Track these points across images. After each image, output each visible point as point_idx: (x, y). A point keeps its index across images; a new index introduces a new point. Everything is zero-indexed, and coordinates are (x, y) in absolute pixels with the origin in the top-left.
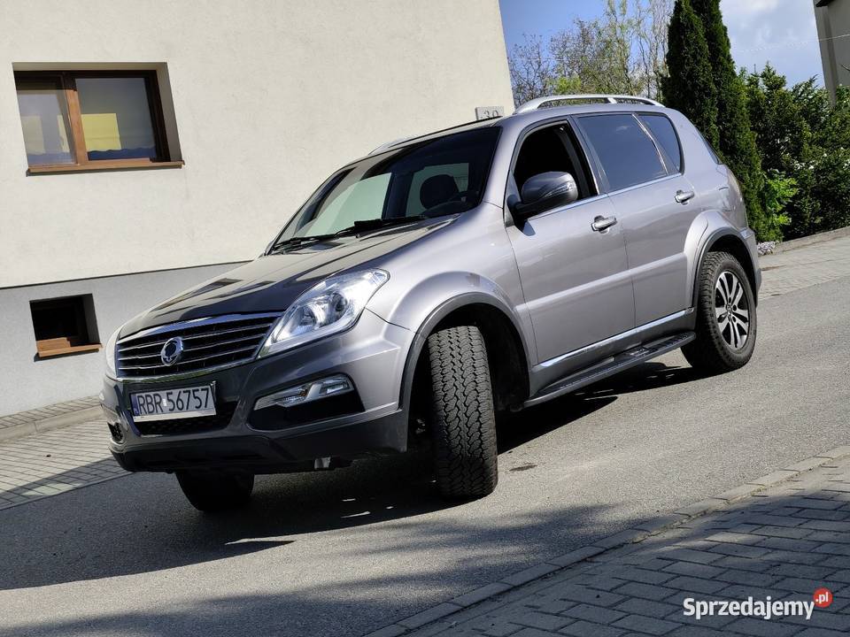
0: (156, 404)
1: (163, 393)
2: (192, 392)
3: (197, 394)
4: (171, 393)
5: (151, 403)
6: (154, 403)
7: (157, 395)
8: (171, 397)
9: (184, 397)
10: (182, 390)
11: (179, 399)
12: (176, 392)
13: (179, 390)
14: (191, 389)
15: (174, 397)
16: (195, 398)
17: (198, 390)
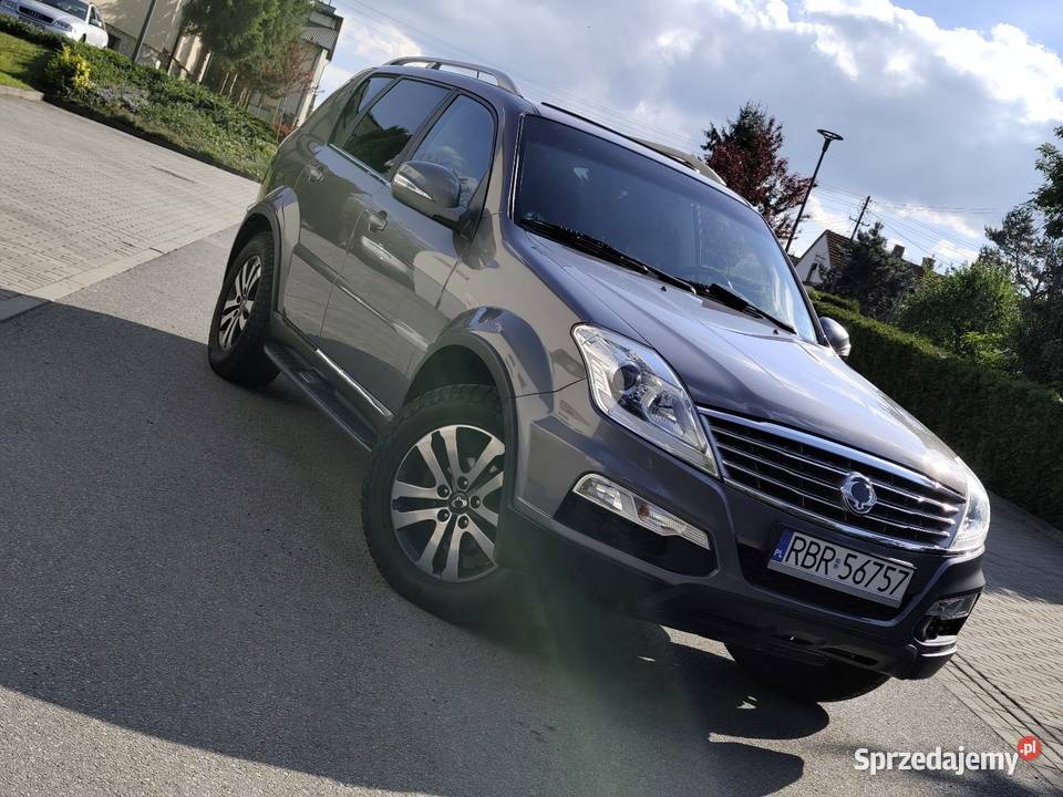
0: (822, 559)
1: (842, 553)
2: (884, 569)
3: (890, 573)
4: (855, 557)
5: (814, 555)
6: (818, 557)
7: (833, 550)
8: (850, 560)
9: (871, 569)
10: (874, 560)
11: (861, 569)
12: (862, 559)
13: (869, 558)
14: (886, 564)
15: (856, 564)
16: (885, 576)
17: (894, 570)
